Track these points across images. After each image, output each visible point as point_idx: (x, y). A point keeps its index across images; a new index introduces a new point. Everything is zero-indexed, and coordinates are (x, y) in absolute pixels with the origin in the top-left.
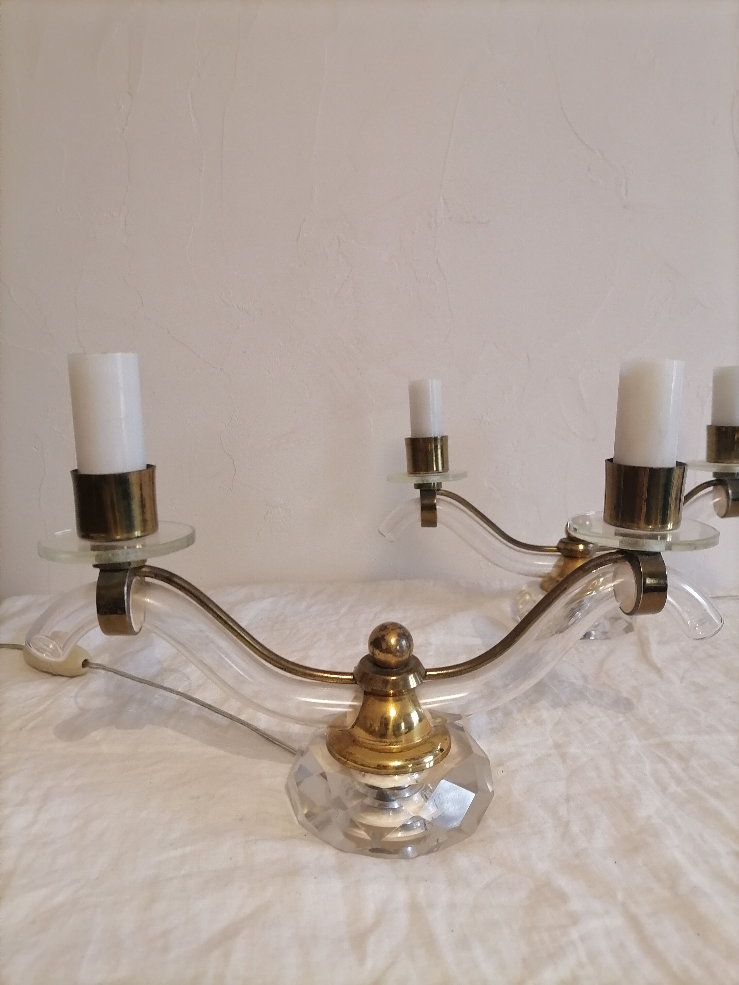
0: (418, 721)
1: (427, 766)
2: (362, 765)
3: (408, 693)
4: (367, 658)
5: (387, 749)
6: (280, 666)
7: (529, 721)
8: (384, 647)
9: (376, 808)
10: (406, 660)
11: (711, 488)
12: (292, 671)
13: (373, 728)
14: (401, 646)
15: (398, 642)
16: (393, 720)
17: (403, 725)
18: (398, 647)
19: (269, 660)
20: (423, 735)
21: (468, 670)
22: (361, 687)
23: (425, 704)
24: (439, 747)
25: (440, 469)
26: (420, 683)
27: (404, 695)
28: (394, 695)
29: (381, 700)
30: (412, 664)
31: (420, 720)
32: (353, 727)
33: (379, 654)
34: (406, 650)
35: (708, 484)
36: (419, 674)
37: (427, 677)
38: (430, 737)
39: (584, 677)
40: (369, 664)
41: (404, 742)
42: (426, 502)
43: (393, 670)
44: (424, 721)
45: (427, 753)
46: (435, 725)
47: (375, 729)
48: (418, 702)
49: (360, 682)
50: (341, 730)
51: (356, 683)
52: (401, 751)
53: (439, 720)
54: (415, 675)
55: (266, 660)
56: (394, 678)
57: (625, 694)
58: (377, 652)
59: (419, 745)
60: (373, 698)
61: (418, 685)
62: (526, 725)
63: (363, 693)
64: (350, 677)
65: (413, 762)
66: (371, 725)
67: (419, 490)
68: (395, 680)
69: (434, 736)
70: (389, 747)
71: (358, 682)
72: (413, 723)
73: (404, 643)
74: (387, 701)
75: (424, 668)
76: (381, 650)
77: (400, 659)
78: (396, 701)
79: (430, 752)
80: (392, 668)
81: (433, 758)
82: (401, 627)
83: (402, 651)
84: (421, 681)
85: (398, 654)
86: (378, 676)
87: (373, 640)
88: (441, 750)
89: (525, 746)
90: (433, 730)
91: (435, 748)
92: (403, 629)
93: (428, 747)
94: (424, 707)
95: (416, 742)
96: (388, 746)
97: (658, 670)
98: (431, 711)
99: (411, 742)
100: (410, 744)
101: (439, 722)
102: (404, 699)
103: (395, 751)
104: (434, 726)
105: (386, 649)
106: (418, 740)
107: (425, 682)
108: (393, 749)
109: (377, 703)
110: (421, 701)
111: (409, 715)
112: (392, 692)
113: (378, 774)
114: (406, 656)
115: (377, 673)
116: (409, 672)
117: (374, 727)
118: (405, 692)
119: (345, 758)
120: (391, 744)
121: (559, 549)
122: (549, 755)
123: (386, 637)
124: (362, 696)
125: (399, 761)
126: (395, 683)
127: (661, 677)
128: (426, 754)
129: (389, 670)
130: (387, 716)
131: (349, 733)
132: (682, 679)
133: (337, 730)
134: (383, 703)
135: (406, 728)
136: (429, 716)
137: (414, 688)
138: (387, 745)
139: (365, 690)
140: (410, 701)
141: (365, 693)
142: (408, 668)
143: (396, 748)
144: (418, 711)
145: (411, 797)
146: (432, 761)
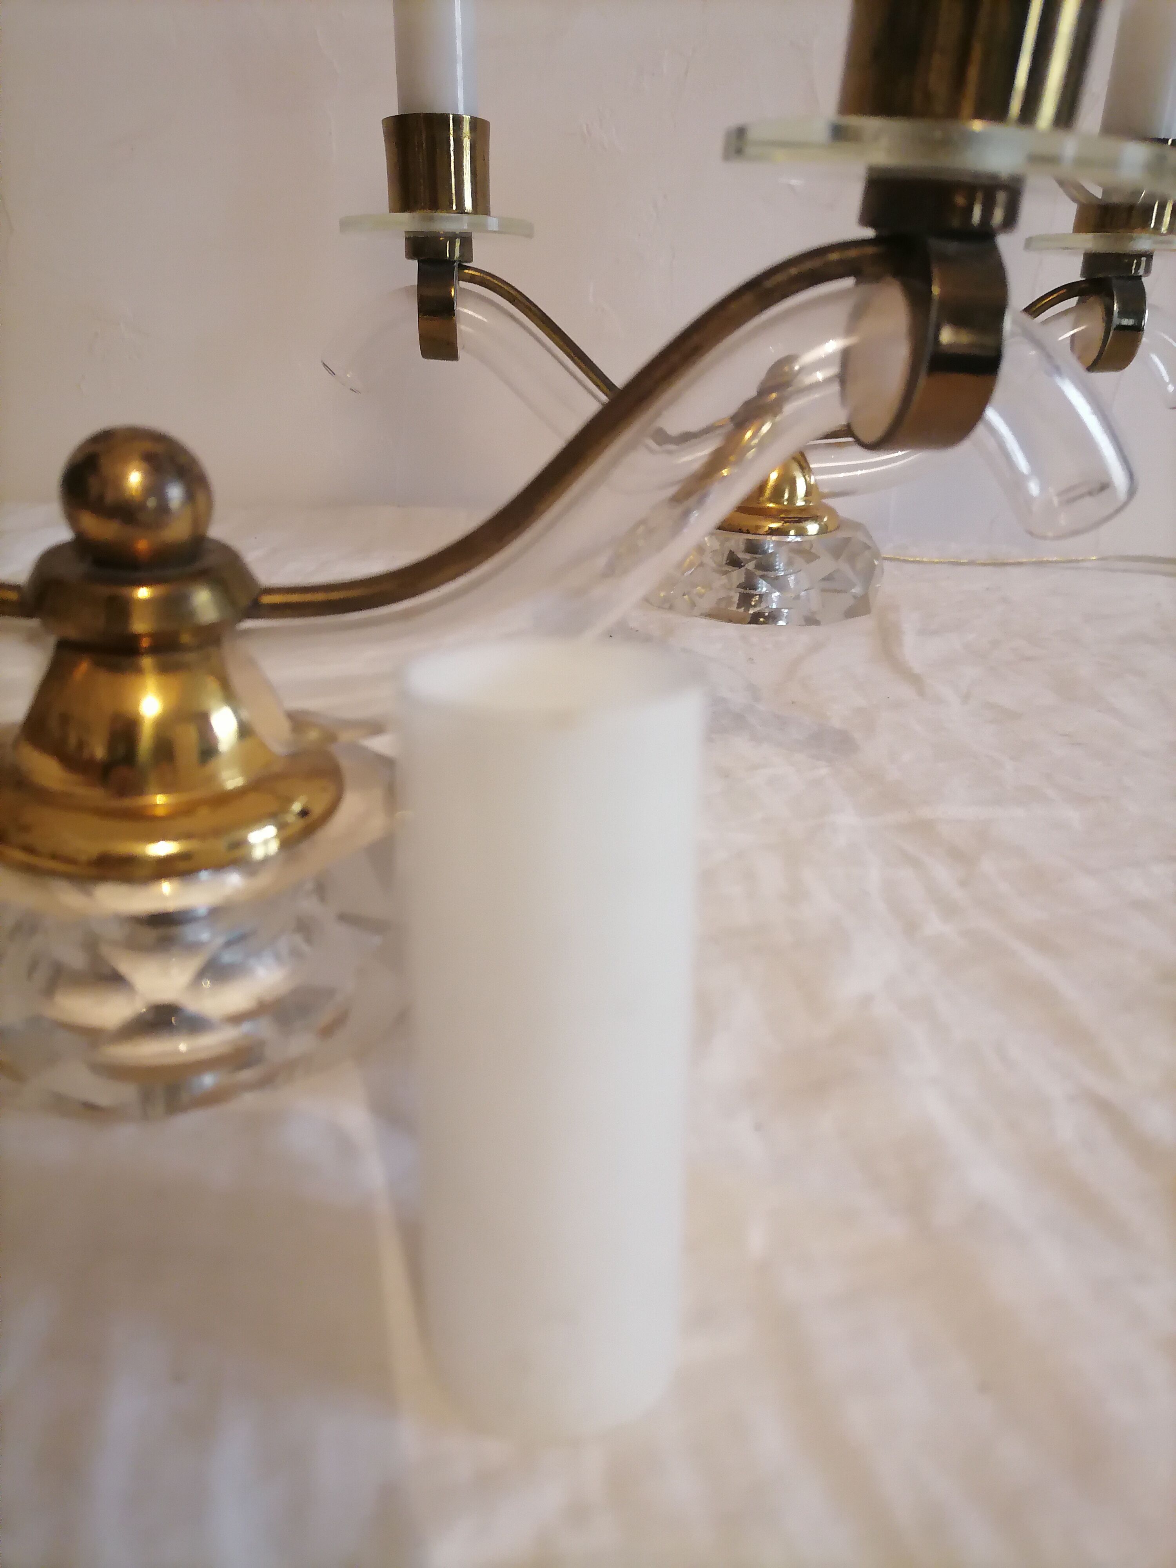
0: (233, 737)
1: (258, 853)
5: (135, 807)
8: (107, 498)
11: (1073, 301)
13: (86, 753)
14: (163, 500)
16: (152, 728)
18: (154, 503)
22: (46, 624)
24: (297, 806)
25: (468, 205)
27: (189, 649)
28: (155, 651)
29: (114, 667)
31: (242, 735)
35: (1068, 291)
38: (270, 778)
39: (754, 691)
42: (430, 292)
45: (259, 817)
47: (92, 756)
51: (31, 615)
54: (217, 589)
56: (145, 593)
57: (836, 723)
59: (238, 793)
60: (87, 661)
63: (52, 645)
66: (81, 745)
67: (415, 263)
68: (151, 597)
69: (284, 777)
72: (218, 743)
74: (133, 668)
75: (254, 584)
76: (104, 512)
78: (161, 670)
79: (269, 817)
80: (139, 567)
81: (276, 832)
83: (167, 515)
86: (94, 589)
88: (304, 813)
90: (284, 761)
91: (283, 807)
93: (262, 804)
95: (229, 786)
97: (915, 680)
102: (190, 663)
103: (158, 813)
105: (115, 506)
106: (234, 782)
111: (202, 717)
116: (196, 579)
118: (185, 641)
125: (171, 841)
127: (921, 693)
128: (257, 821)
130: (132, 715)
132: (966, 698)
134: (121, 676)
137: (212, 625)
141: (64, 646)
144: (233, 707)
146: (272, 839)
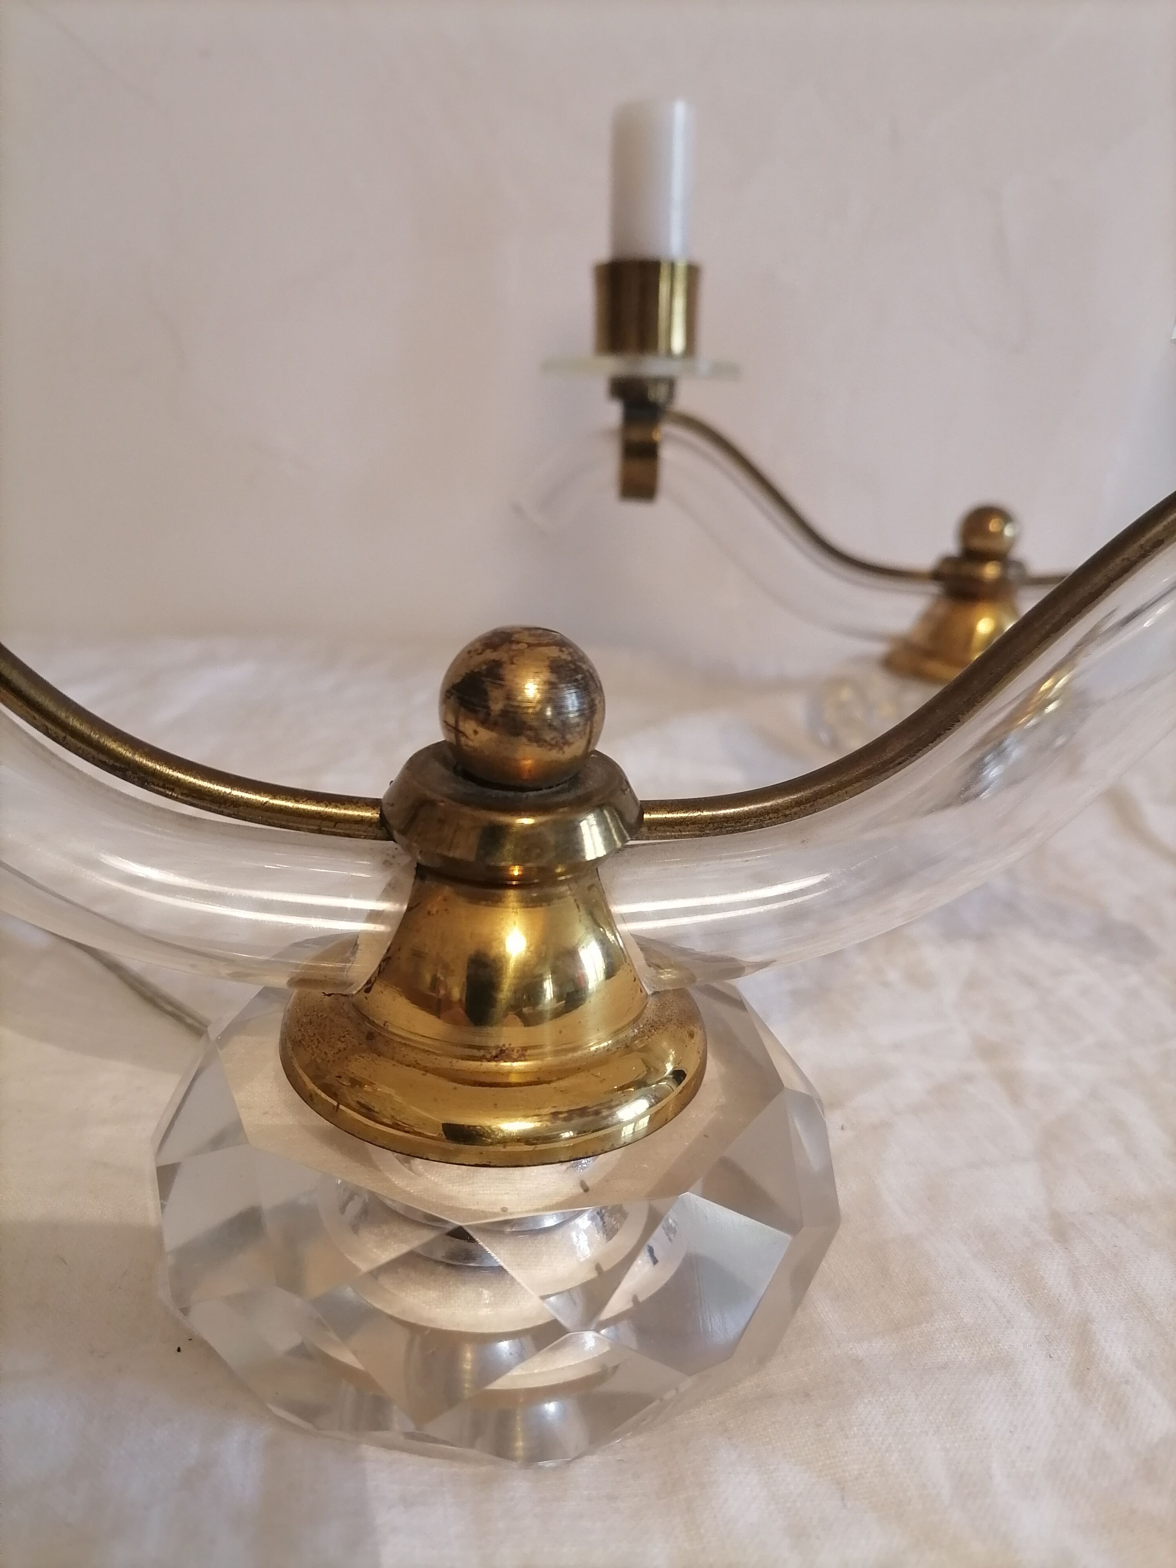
0: (601, 976)
1: (627, 1132)
2: (395, 1126)
3: (575, 880)
4: (433, 752)
5: (487, 1073)
6: (103, 758)
7: (893, 975)
8: (497, 707)
9: (438, 1262)
10: (575, 760)
12: (149, 779)
13: (442, 992)
14: (559, 709)
15: (552, 696)
16: (516, 970)
17: (549, 988)
18: (549, 713)
19: (62, 734)
20: (619, 1026)
21: (787, 812)
22: (408, 849)
23: (626, 918)
24: (669, 1068)
25: (678, 349)
26: (619, 844)
27: (562, 883)
28: (523, 883)
29: (475, 900)
30: (593, 782)
31: (610, 973)
32: (368, 988)
33: (476, 732)
34: (578, 725)
36: (620, 815)
37: (644, 829)
38: (642, 1034)
40: (437, 769)
41: (548, 1049)
42: (637, 435)
43: (524, 795)
44: (621, 975)
45: (629, 1086)
46: (657, 989)
47: (448, 995)
48: (609, 911)
49: (403, 832)
50: (329, 995)
51: (390, 838)
52: (537, 1080)
53: (667, 975)
54: (605, 818)
55: (47, 733)
56: (528, 821)
58: (469, 726)
59: (602, 1060)
60: (447, 890)
61: (614, 852)
62: (886, 984)
63: (414, 873)
64: (368, 814)
65: (577, 1121)
66: (435, 982)
67: (620, 404)
68: (531, 826)
69: (654, 1026)
70: (493, 1064)
71: (396, 834)
72: (586, 983)
73: (572, 701)
74: (496, 901)
75: (634, 798)
76: (486, 722)
77: (554, 755)
78: (529, 903)
79: (640, 1084)
80: (523, 789)
81: (650, 1107)
82: (562, 644)
83: (563, 727)
84: (623, 839)
85: (549, 736)
86: (467, 810)
87: (458, 680)
88: (678, 1075)
89: (897, 1047)
90: (652, 1003)
91: (652, 1069)
92: (571, 650)
93: (633, 1068)
94: (622, 927)
95: (593, 1049)
96: (489, 1061)
98: (646, 944)
99: (574, 1050)
100: (570, 1056)
101: (672, 982)
102: (560, 897)
103: (514, 1079)
104: (655, 993)
105: (505, 713)
106: (599, 1043)
107: (632, 846)
108: (509, 1073)
109: (462, 908)
110: (617, 909)
111: (571, 954)
112: (516, 871)
113: (447, 1159)
114: (575, 749)
115: (465, 801)
116: (584, 804)
117: (446, 988)
118: (561, 874)
119: (334, 1096)
120: (502, 1054)
121: (936, 576)
122: (969, 1078)
123: (507, 672)
124: (408, 881)
125: (526, 1116)
126: (528, 836)
128: (626, 1092)
129: (511, 794)
130: (493, 953)
131: (357, 1008)
133: (317, 993)
134: (483, 910)
135: (558, 997)
136: (638, 958)
137: (598, 861)
138: (488, 1056)
139: (424, 863)
140: (578, 907)
141: (421, 872)
142: (580, 792)
143: (520, 1072)
144: (604, 942)
145: (560, 1232)
146: (642, 1116)
